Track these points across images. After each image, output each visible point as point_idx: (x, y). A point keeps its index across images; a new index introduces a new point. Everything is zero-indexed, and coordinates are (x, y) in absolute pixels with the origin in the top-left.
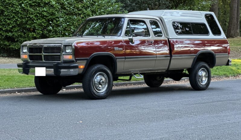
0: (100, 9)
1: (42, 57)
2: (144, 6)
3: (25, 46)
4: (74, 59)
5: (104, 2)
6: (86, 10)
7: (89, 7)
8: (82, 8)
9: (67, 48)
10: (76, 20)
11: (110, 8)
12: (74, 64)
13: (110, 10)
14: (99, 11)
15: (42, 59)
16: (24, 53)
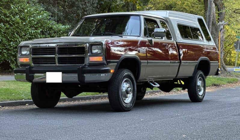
0: (29, 16)
1: (55, 60)
2: (72, 16)
3: (26, 46)
4: (105, 62)
5: (32, 10)
6: (15, 17)
7: (17, 14)
8: (10, 14)
9: (93, 47)
10: (3, 28)
11: (39, 16)
12: (104, 67)
13: (39, 19)
14: (29, 19)
15: (55, 62)
16: (22, 55)
